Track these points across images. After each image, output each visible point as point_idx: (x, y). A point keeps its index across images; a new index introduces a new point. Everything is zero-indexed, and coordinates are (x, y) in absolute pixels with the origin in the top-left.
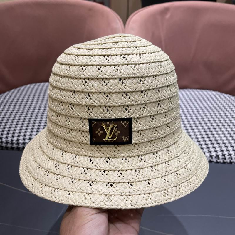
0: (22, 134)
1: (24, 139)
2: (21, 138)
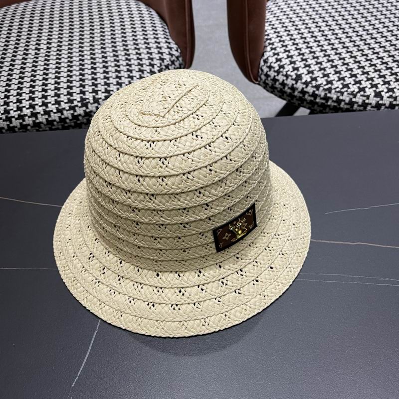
0: (13, 99)
1: (19, 109)
2: (13, 106)
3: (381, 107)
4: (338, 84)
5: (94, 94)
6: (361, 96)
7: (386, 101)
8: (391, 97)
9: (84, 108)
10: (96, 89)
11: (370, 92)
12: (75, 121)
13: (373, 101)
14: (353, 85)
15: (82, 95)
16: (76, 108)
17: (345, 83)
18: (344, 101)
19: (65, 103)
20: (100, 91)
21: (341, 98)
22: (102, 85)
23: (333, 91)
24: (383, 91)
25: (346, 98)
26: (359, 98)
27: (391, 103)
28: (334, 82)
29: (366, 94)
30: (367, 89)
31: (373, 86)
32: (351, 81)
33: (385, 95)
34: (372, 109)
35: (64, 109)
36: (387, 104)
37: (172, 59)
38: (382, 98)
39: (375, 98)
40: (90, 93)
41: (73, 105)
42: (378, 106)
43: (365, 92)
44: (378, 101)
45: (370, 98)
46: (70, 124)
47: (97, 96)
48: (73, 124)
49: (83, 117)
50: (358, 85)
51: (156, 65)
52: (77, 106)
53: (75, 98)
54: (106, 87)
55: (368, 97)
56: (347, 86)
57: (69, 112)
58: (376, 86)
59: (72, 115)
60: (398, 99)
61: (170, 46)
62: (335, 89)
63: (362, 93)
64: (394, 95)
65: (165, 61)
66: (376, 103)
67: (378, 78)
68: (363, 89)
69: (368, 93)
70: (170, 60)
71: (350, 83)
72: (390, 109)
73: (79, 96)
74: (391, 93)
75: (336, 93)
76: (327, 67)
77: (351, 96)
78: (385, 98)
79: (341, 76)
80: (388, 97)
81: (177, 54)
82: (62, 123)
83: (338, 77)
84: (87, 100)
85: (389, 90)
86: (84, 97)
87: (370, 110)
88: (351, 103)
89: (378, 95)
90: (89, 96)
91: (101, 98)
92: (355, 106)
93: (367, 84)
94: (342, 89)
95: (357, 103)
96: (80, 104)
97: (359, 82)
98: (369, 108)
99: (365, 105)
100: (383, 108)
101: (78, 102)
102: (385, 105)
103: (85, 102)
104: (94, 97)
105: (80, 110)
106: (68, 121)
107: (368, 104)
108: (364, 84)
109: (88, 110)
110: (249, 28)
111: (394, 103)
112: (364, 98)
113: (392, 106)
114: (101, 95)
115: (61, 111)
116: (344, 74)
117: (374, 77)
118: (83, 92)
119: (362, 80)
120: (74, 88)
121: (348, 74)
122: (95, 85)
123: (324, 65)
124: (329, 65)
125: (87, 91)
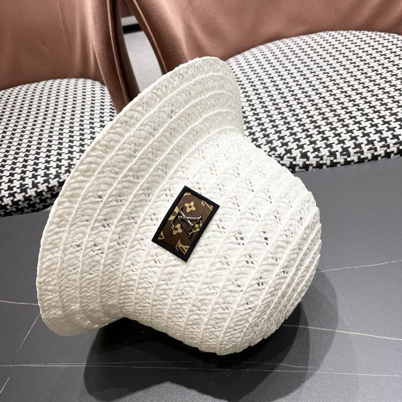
4: (266, 148)
5: (33, 179)
6: (288, 158)
7: (313, 161)
8: (317, 156)
9: (24, 194)
10: (36, 174)
11: (296, 153)
12: (15, 206)
13: (300, 162)
14: (281, 147)
15: (21, 181)
16: (16, 194)
17: (272, 146)
20: (40, 175)
22: (42, 170)
24: (309, 151)
26: (286, 161)
27: (317, 162)
28: (262, 146)
29: (293, 156)
30: (293, 151)
31: (299, 147)
32: (279, 143)
33: (311, 156)
34: (300, 170)
35: (4, 196)
36: (314, 164)
38: (308, 159)
39: (301, 159)
40: (29, 178)
41: (12, 192)
42: (306, 167)
43: (291, 154)
45: (297, 159)
46: (11, 210)
47: (36, 181)
48: (14, 209)
49: (23, 202)
50: (285, 147)
52: (16, 192)
53: (15, 185)
54: (46, 171)
55: (295, 159)
56: (274, 149)
57: (8, 199)
58: (302, 147)
59: (12, 201)
63: (289, 155)
64: (320, 155)
66: (303, 164)
67: (305, 138)
68: (289, 151)
71: (277, 146)
72: (318, 169)
73: (19, 182)
74: (317, 153)
76: (257, 131)
77: (279, 159)
78: (311, 158)
79: (269, 139)
80: (314, 157)
82: (4, 210)
84: (26, 186)
85: (315, 150)
86: (24, 183)
87: (299, 172)
89: (304, 155)
90: (29, 182)
91: (39, 183)
93: (294, 145)
94: (269, 152)
95: (285, 165)
96: (19, 191)
97: (286, 144)
98: (297, 169)
99: (293, 167)
100: (311, 168)
101: (18, 188)
102: (312, 165)
104: (33, 182)
106: (8, 207)
107: (295, 165)
108: (291, 146)
109: (27, 195)
111: (321, 162)
112: (292, 160)
113: (319, 166)
114: (40, 180)
115: (1, 199)
116: (272, 137)
117: (302, 137)
118: (23, 179)
119: (289, 142)
120: (16, 175)
121: (276, 137)
122: (35, 170)
123: (255, 129)
124: (258, 129)
125: (27, 177)
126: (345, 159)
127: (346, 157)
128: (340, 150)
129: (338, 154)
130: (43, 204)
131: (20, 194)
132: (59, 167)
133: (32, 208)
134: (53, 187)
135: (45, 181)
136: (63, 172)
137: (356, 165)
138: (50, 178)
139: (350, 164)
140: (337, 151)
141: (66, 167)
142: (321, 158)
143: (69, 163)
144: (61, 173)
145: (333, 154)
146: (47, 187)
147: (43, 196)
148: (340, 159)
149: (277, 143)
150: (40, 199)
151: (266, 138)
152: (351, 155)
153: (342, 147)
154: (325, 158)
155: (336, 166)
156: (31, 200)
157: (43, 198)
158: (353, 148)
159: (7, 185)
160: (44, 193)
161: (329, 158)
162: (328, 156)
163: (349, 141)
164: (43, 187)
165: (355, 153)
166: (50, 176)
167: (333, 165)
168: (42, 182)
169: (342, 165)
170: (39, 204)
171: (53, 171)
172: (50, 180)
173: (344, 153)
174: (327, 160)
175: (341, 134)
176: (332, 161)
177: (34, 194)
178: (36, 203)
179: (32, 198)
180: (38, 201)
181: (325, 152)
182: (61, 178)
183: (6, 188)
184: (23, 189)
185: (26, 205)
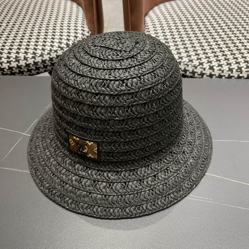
3: (213, 77)
4: (186, 60)
5: (25, 54)
6: (200, 68)
7: (217, 73)
8: (220, 70)
9: (17, 63)
10: (27, 51)
11: (206, 66)
12: (10, 70)
13: (208, 72)
14: (196, 60)
15: (17, 54)
17: (191, 59)
18: (189, 71)
19: (5, 58)
20: (30, 53)
21: (187, 68)
22: (32, 49)
23: (182, 64)
24: (215, 66)
25: (190, 69)
26: (199, 70)
27: (219, 74)
28: (184, 58)
30: (204, 64)
31: (209, 62)
32: (195, 58)
33: (216, 69)
35: (3, 62)
36: (217, 75)
37: (83, 37)
38: (214, 70)
39: (209, 70)
41: (9, 60)
42: (211, 76)
43: (203, 66)
44: (211, 73)
45: (206, 70)
46: (7, 72)
47: (27, 56)
48: (9, 73)
49: (16, 68)
50: (199, 61)
51: (71, 40)
52: (12, 61)
53: (11, 56)
54: (34, 50)
55: (204, 69)
56: (192, 61)
57: (6, 64)
58: (211, 62)
59: (9, 66)
60: (224, 72)
61: (83, 29)
62: (184, 62)
63: (201, 66)
64: (222, 69)
65: (78, 38)
67: (213, 57)
68: (201, 64)
69: (205, 67)
70: (82, 38)
71: (194, 59)
72: (218, 78)
73: (15, 55)
74: (220, 68)
75: (184, 65)
77: (194, 68)
78: (216, 71)
79: (189, 54)
80: (218, 70)
81: (88, 34)
82: (2, 72)
83: (187, 55)
84: (20, 58)
85: (219, 65)
86: (18, 56)
87: (206, 78)
88: (193, 73)
89: (211, 68)
90: (22, 56)
91: (29, 57)
92: (196, 75)
93: (205, 61)
94: (188, 62)
95: (197, 72)
96: (14, 60)
97: (200, 59)
98: (205, 76)
99: (202, 75)
100: (214, 77)
101: (14, 58)
102: (215, 75)
103: (18, 59)
104: (25, 57)
105: (14, 64)
106: (5, 70)
107: (204, 74)
108: (203, 60)
109: (19, 65)
110: (131, 19)
111: (222, 74)
112: (202, 70)
113: (220, 76)
114: (30, 56)
115: (1, 63)
116: (191, 53)
117: (211, 56)
118: (18, 53)
119: (202, 58)
120: (13, 50)
121: (193, 53)
122: (27, 49)
123: (179, 46)
124: (182, 47)
125: (21, 52)
126: (239, 75)
127: (239, 73)
128: (236, 68)
129: (234, 70)
130: (29, 73)
131: (15, 63)
132: (43, 49)
133: (21, 74)
134: (37, 62)
135: (33, 57)
136: (46, 53)
137: (245, 80)
138: (37, 56)
139: (241, 78)
140: (234, 68)
141: (48, 51)
142: (223, 71)
143: (51, 49)
144: (44, 54)
145: (231, 70)
146: (34, 61)
147: (30, 67)
148: (235, 74)
149: (194, 58)
150: (28, 69)
151: (187, 53)
152: (243, 72)
153: (238, 66)
154: (225, 71)
155: (231, 78)
156: (21, 68)
157: (30, 68)
158: (245, 68)
159: (6, 55)
160: (31, 65)
161: (228, 72)
162: (228, 71)
163: (243, 63)
164: (31, 61)
165: (246, 71)
166: (37, 54)
167: (230, 77)
168: (31, 57)
169: (235, 78)
170: (26, 72)
171: (39, 52)
172: (36, 57)
173: (239, 70)
174: (226, 73)
175: (238, 58)
176: (229, 75)
177: (24, 65)
178: (24, 71)
179: (22, 67)
180: (26, 70)
181: (226, 68)
182: (43, 57)
183: (6, 57)
184: (17, 60)
185: (17, 71)
